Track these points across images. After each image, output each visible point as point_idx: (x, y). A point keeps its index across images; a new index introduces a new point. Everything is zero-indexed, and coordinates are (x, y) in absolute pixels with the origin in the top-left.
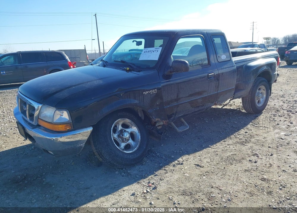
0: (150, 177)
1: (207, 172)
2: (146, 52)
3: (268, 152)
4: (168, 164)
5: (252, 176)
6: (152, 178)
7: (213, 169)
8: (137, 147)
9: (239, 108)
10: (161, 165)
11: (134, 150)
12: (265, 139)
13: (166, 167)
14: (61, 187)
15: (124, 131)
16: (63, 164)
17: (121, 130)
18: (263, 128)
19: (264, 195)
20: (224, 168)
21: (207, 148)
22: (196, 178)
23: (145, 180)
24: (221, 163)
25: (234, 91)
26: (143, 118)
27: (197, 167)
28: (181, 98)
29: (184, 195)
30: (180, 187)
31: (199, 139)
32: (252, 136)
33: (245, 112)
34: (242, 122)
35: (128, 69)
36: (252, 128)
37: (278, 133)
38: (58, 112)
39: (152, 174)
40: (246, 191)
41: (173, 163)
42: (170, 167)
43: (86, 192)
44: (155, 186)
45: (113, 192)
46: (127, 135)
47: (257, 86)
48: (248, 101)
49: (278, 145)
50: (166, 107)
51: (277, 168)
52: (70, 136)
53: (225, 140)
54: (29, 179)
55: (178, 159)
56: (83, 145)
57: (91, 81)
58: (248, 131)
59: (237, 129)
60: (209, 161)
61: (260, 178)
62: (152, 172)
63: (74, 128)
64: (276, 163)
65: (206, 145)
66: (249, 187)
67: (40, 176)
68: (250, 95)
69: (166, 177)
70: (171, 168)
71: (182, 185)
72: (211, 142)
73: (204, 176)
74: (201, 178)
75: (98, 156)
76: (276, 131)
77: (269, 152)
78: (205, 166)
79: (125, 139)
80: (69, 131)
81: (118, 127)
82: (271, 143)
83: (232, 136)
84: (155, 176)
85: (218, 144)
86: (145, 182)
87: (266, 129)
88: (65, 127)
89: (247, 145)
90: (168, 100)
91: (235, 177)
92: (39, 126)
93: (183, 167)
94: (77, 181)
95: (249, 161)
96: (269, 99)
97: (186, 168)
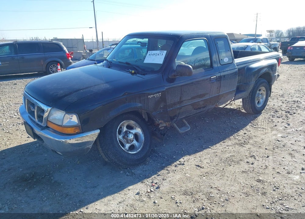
0: (153, 177)
1: (207, 173)
2: (150, 55)
3: (264, 154)
4: (170, 165)
5: (249, 177)
6: (155, 177)
7: (213, 170)
8: (141, 147)
9: (239, 108)
10: (163, 165)
11: (138, 151)
12: (263, 141)
13: (168, 168)
14: (69, 186)
15: (128, 132)
16: (69, 162)
17: (126, 132)
18: (262, 130)
19: (259, 195)
20: (223, 169)
21: (207, 149)
22: (196, 178)
23: (148, 180)
24: (220, 165)
25: (234, 93)
26: (147, 120)
27: (197, 168)
28: (184, 101)
29: (185, 194)
30: (181, 187)
31: (200, 139)
32: (250, 138)
33: (245, 112)
34: (241, 123)
35: (133, 72)
36: (250, 129)
37: (275, 135)
38: (67, 116)
39: (156, 174)
40: (242, 192)
41: (175, 163)
42: (172, 168)
43: (93, 190)
44: (158, 186)
45: (119, 191)
46: (131, 137)
47: (258, 88)
48: (248, 101)
49: (274, 147)
50: (169, 110)
51: (272, 170)
52: (79, 139)
53: (225, 141)
54: (38, 177)
55: (180, 159)
56: (90, 146)
57: (98, 85)
58: (246, 132)
59: (236, 130)
60: (209, 162)
61: (256, 179)
62: (155, 171)
63: (82, 130)
64: (271, 165)
65: (206, 146)
66: (245, 188)
67: (48, 175)
68: (250, 96)
69: (169, 177)
70: (174, 168)
71: (184, 185)
72: (211, 143)
73: (204, 176)
74: (201, 179)
75: (104, 157)
76: (274, 132)
77: (266, 153)
78: (205, 167)
79: (130, 140)
80: (78, 133)
81: (122, 128)
82: (268, 144)
83: (232, 137)
84: (158, 176)
85: (218, 145)
86: (148, 181)
87: (264, 130)
88: (74, 129)
89: (245, 147)
90: (171, 103)
91: (233, 178)
92: (47, 127)
93: (184, 168)
94: (84, 179)
95: (247, 162)
96: (269, 99)
97: (187, 168)
